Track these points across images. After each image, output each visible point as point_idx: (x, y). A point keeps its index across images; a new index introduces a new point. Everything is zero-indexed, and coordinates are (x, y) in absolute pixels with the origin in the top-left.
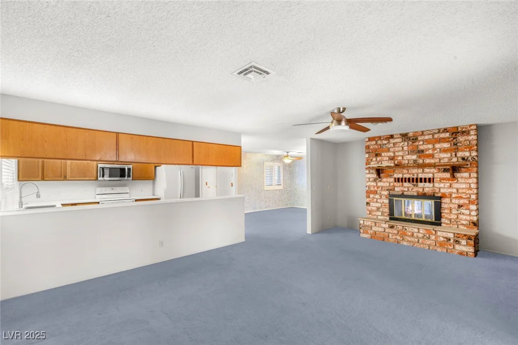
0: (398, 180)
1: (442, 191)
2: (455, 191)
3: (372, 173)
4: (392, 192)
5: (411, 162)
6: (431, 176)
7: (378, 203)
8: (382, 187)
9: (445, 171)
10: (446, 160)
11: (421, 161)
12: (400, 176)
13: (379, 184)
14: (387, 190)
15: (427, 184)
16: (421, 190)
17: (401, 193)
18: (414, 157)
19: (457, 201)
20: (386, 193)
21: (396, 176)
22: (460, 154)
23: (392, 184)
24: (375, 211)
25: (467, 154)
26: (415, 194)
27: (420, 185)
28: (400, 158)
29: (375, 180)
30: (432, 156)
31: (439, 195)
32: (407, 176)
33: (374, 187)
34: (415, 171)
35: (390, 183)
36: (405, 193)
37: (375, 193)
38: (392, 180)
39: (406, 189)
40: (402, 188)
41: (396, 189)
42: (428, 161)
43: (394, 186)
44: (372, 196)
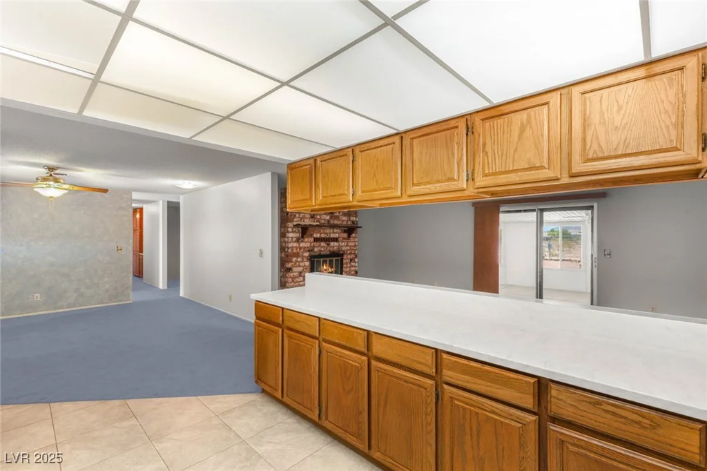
0: (316, 240)
1: (343, 248)
2: (349, 248)
3: (295, 232)
4: (313, 254)
5: (326, 222)
6: (337, 235)
7: (300, 266)
8: (305, 248)
9: (345, 232)
10: (345, 223)
11: (332, 222)
12: (318, 235)
13: (302, 245)
14: (309, 251)
15: (336, 244)
16: (331, 249)
17: (318, 253)
18: (328, 217)
19: (349, 257)
20: (306, 254)
21: (315, 236)
22: (352, 218)
23: (312, 244)
24: (297, 277)
25: (354, 219)
26: (328, 253)
27: (332, 244)
28: (318, 217)
29: (298, 240)
30: (337, 218)
31: (341, 252)
32: (323, 236)
33: (297, 248)
34: (328, 231)
35: (311, 243)
36: (322, 253)
37: (297, 255)
38: (312, 240)
39: (322, 249)
40: (319, 248)
41: (316, 249)
42: (336, 222)
43: (314, 246)
44: (294, 259)
